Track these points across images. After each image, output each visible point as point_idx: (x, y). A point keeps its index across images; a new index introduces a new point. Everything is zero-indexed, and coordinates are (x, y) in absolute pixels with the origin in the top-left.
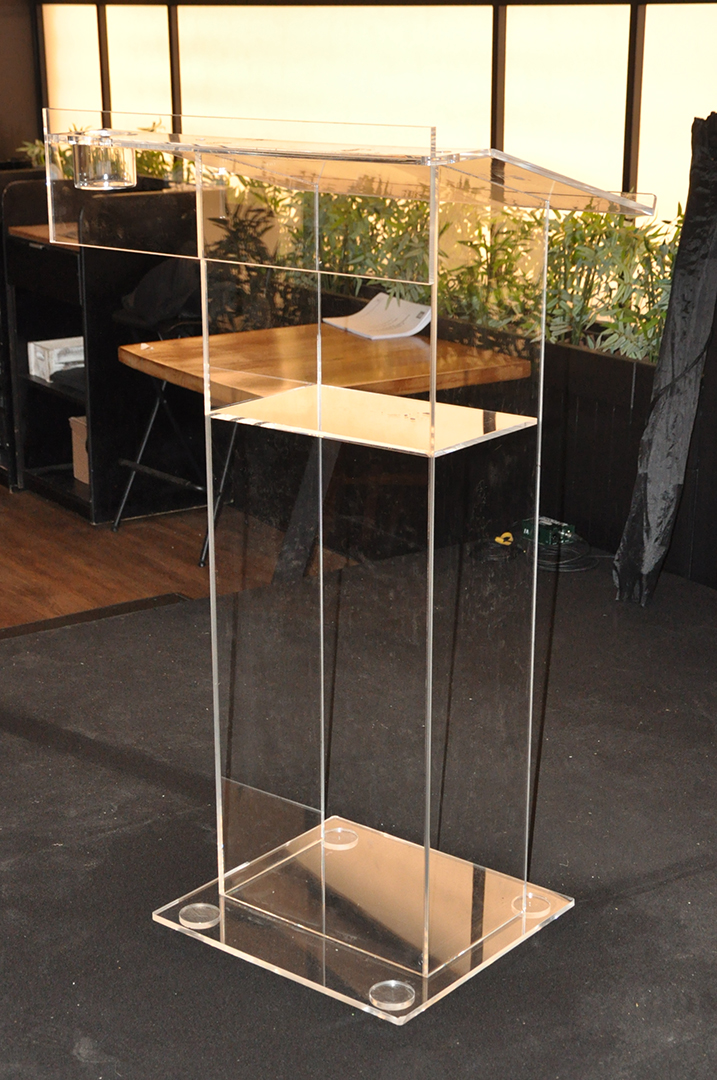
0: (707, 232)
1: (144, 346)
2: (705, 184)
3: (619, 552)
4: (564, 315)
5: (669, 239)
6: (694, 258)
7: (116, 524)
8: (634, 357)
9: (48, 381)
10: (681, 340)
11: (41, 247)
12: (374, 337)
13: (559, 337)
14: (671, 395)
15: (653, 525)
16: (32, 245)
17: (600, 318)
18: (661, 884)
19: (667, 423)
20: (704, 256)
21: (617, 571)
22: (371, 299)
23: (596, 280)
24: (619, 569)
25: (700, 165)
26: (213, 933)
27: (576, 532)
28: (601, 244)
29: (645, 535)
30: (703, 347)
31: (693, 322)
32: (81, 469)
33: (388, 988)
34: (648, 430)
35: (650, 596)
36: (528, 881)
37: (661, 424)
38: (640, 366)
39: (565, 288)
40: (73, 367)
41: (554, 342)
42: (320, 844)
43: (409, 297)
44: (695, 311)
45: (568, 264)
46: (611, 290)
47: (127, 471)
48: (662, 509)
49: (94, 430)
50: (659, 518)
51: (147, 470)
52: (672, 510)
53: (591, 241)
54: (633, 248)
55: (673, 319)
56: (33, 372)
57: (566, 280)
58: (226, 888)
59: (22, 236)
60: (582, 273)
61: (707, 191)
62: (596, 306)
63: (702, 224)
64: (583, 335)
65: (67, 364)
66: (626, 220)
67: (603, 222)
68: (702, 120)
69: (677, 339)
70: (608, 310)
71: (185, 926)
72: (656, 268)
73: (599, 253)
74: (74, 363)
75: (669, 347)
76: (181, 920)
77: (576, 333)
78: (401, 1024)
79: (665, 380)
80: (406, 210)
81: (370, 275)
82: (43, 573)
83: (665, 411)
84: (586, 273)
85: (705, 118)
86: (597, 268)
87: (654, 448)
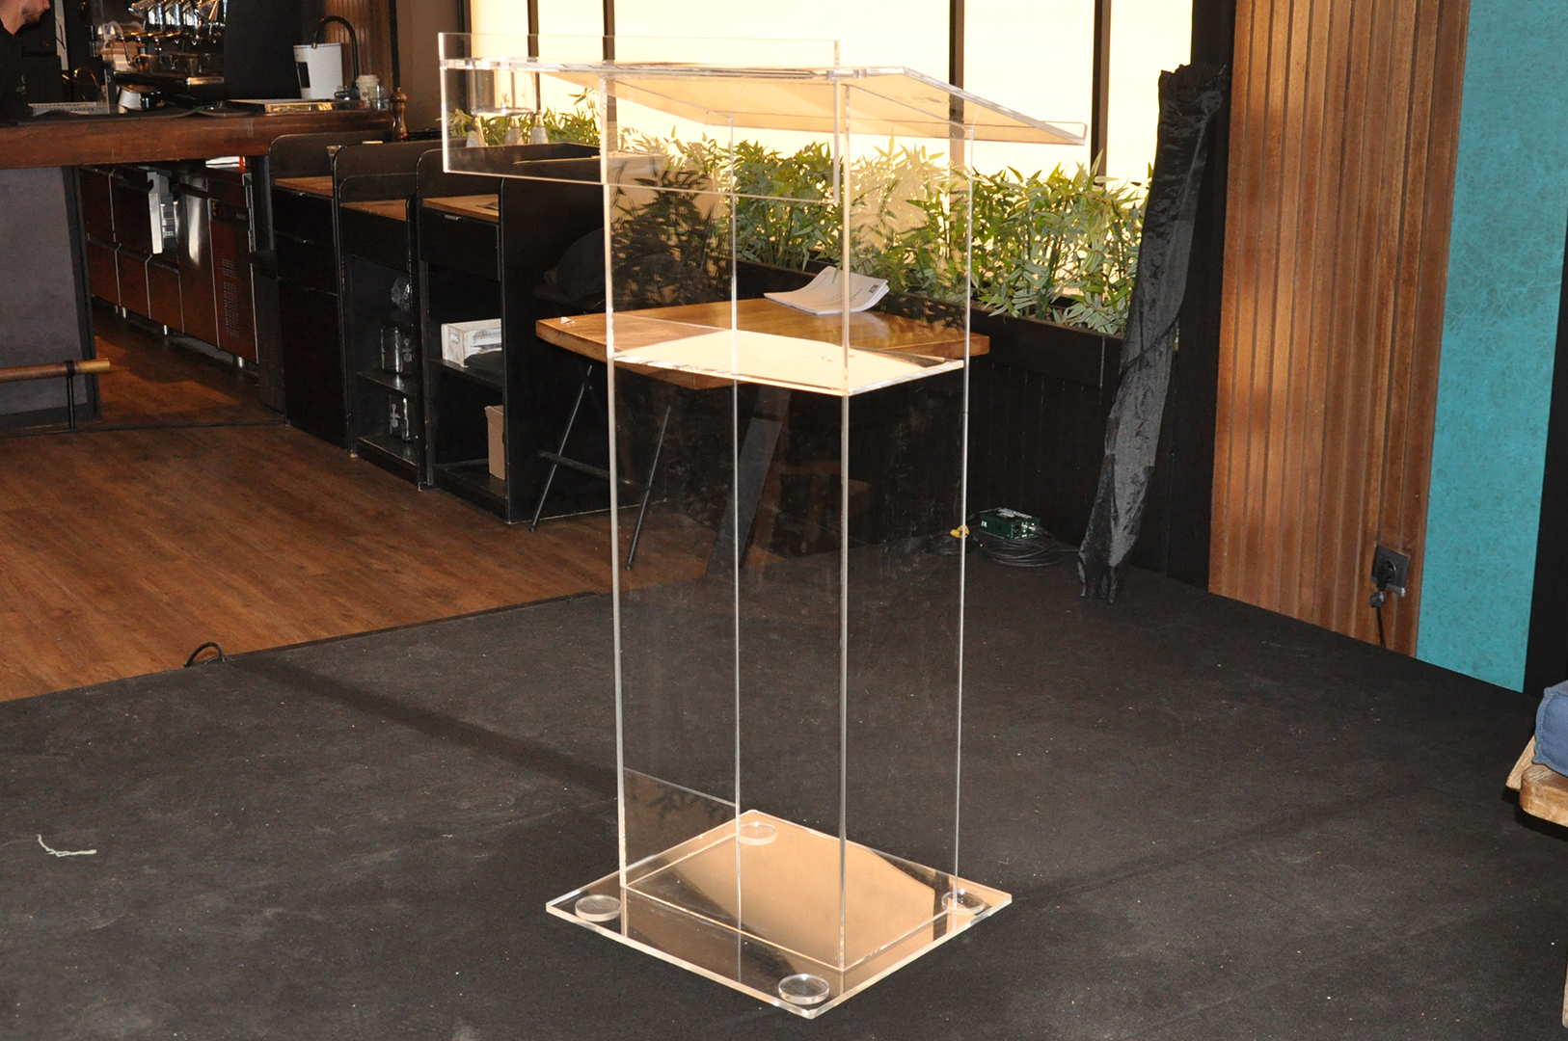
0: (1176, 191)
1: (564, 320)
2: (1174, 141)
3: (1084, 542)
4: (1028, 287)
5: (1140, 203)
6: (1163, 219)
7: (534, 523)
8: (1104, 331)
9: (462, 365)
10: (1150, 308)
11: (457, 218)
12: (820, 312)
13: (1023, 311)
14: (1140, 369)
15: (1122, 512)
16: (447, 216)
17: (1067, 292)
18: (1110, 882)
19: (1136, 399)
20: (1174, 218)
21: (1082, 563)
22: (818, 273)
23: (1064, 249)
24: (1084, 561)
25: (1168, 121)
26: (614, 925)
27: (1041, 524)
28: (1068, 211)
29: (1113, 523)
30: (1175, 317)
31: (1164, 289)
32: (497, 464)
33: (799, 982)
34: (1115, 407)
35: (1119, 590)
36: (959, 876)
37: (1130, 400)
38: (1109, 339)
39: (1029, 258)
40: (490, 350)
41: (1016, 316)
42: (734, 838)
43: (863, 271)
44: (1165, 275)
45: (1033, 233)
46: (1079, 260)
47: (549, 463)
48: (1131, 494)
49: (512, 418)
50: (1129, 503)
51: (570, 462)
52: (1142, 495)
53: (1057, 206)
54: (1101, 213)
55: (1142, 285)
56: (447, 356)
57: (1029, 249)
58: (628, 880)
59: (438, 208)
60: (1048, 242)
61: (1176, 148)
62: (1063, 278)
63: (1170, 183)
64: (1049, 310)
65: (483, 347)
66: (1096, 184)
67: (1070, 187)
68: (1170, 73)
69: (1146, 308)
70: (1076, 281)
71: (581, 918)
72: (1126, 235)
73: (1065, 220)
74: (492, 346)
75: (1137, 317)
76: (577, 912)
77: (1042, 306)
78: (812, 1017)
79: (1134, 351)
80: (860, 176)
81: (819, 246)
82: (451, 574)
83: (1133, 386)
84: (1052, 242)
85: (1173, 71)
86: (1065, 236)
87: (1121, 427)
